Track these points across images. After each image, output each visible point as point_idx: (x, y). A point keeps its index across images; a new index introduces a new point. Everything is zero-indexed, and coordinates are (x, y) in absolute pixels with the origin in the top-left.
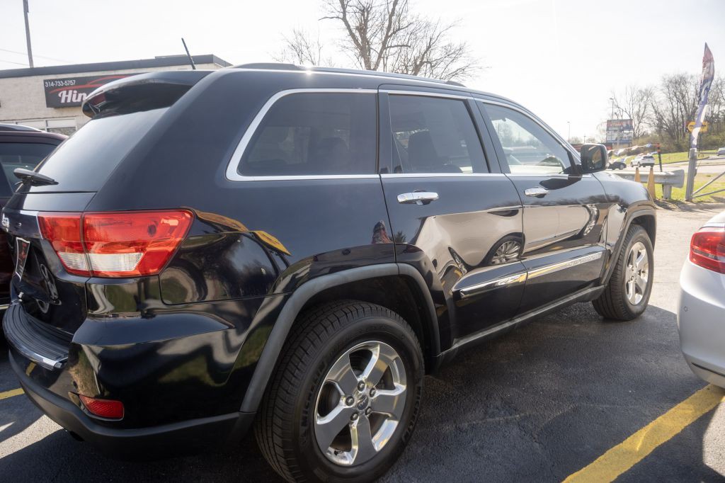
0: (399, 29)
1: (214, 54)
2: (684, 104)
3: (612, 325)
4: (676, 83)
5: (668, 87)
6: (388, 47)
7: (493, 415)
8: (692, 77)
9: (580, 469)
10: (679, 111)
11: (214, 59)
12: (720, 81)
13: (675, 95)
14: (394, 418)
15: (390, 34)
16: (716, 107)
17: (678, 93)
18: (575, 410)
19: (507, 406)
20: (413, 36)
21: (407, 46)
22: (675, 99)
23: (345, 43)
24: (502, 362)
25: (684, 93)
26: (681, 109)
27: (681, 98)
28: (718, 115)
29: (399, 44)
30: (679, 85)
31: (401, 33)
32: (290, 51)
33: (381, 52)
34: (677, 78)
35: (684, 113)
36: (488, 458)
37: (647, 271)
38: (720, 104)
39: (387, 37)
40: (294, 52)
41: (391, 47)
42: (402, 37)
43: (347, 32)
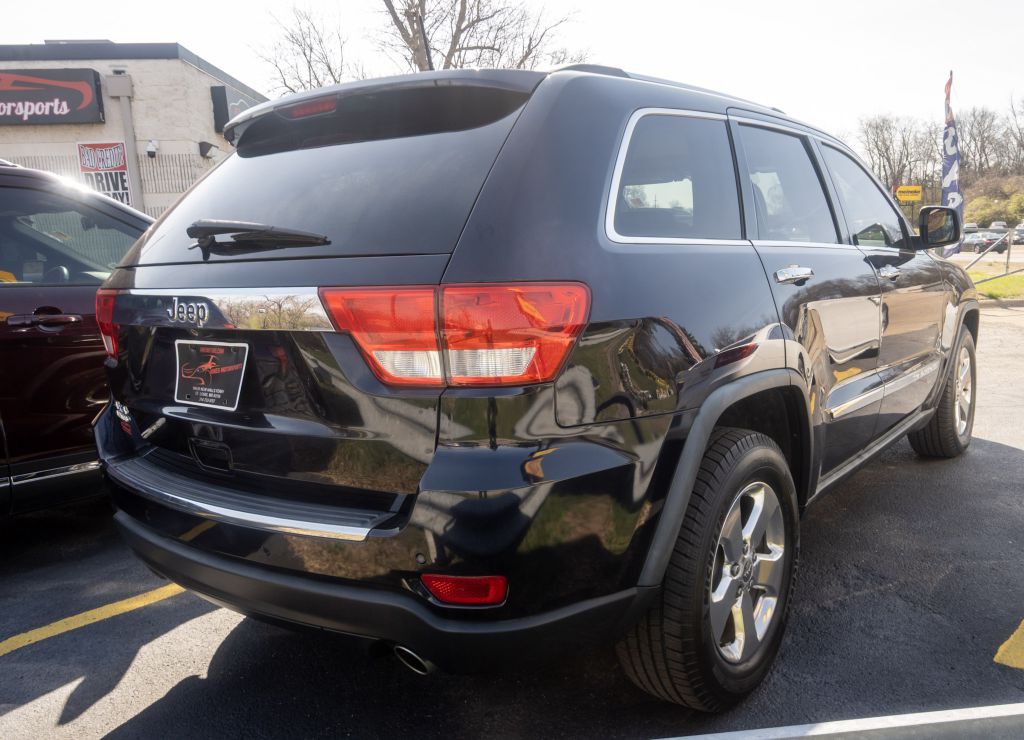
0: (479, 20)
1: (181, 43)
2: (888, 160)
3: (936, 464)
4: (877, 128)
5: (866, 132)
6: (463, 49)
7: (857, 587)
8: (897, 120)
9: (1008, 638)
10: (882, 168)
11: (180, 53)
12: (933, 128)
13: (877, 146)
14: (772, 593)
15: (463, 26)
16: (930, 164)
17: (880, 143)
18: (958, 570)
19: (869, 574)
20: (501, 33)
21: (492, 48)
22: (876, 151)
23: (387, 38)
24: (826, 521)
25: (888, 143)
26: (884, 166)
27: (883, 150)
28: (932, 177)
29: (479, 45)
30: (882, 130)
31: (482, 26)
32: (288, 45)
33: (451, 54)
34: (879, 121)
35: (889, 172)
36: (886, 638)
37: (969, 388)
38: (935, 161)
39: (459, 31)
40: (296, 47)
41: (468, 48)
42: (483, 34)
43: (389, 18)
